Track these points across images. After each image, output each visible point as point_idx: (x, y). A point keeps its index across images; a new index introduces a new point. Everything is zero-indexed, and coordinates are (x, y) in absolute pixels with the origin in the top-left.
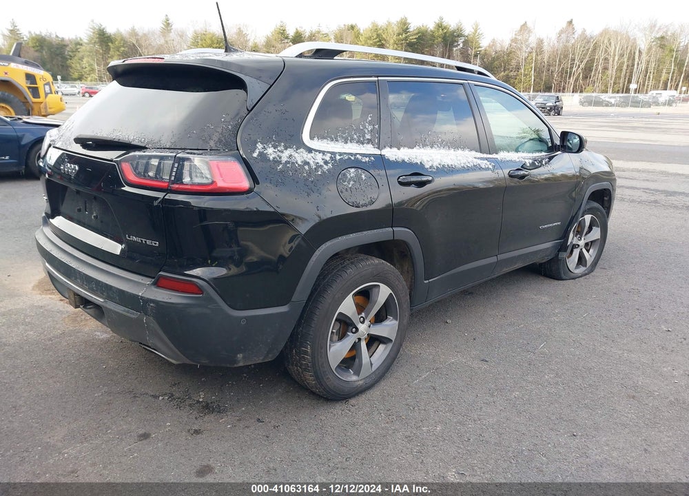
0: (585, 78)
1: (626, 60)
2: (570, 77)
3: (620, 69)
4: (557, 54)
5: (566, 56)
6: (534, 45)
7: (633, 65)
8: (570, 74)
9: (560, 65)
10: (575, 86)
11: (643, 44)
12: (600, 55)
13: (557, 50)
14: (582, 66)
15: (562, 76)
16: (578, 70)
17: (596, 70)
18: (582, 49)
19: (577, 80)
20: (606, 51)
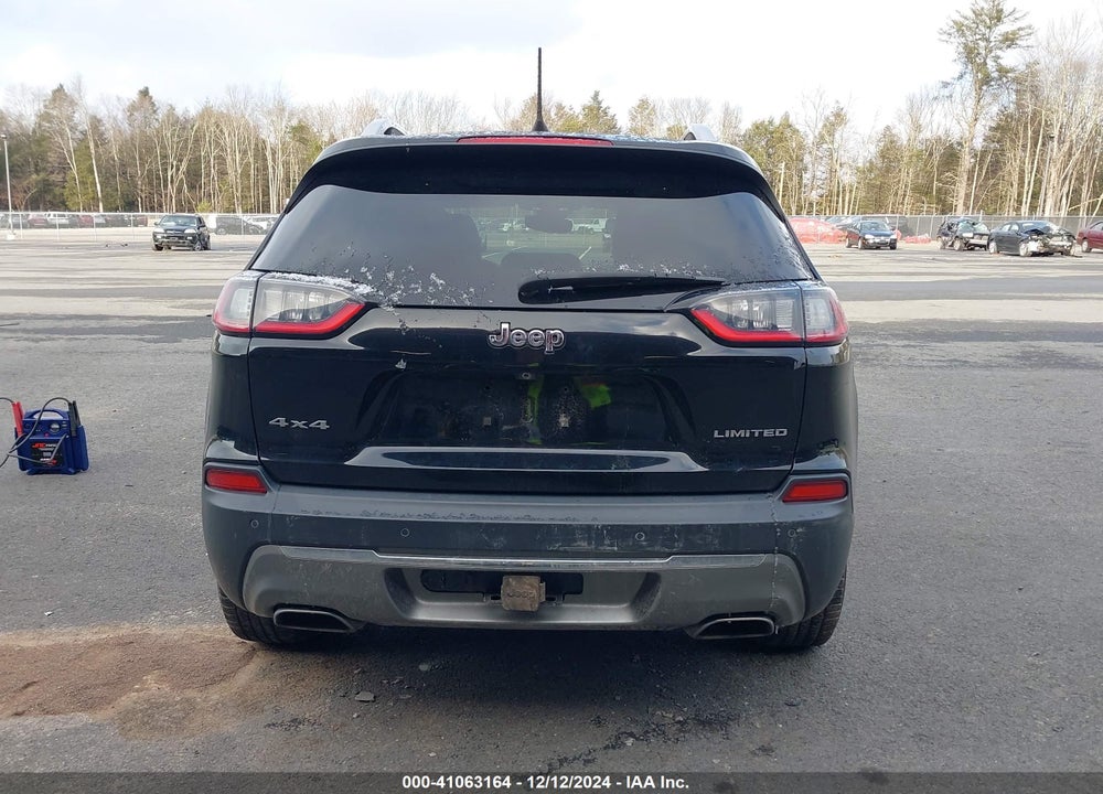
0: (192, 187)
1: (251, 160)
2: (166, 186)
3: (245, 174)
4: (135, 146)
5: (150, 150)
6: (85, 126)
7: (266, 168)
8: (166, 181)
9: (142, 165)
10: (179, 202)
11: (271, 136)
12: (208, 151)
13: (132, 139)
14: (184, 167)
15: (150, 183)
16: (177, 174)
17: (208, 175)
18: (176, 139)
19: (180, 190)
20: (218, 144)
